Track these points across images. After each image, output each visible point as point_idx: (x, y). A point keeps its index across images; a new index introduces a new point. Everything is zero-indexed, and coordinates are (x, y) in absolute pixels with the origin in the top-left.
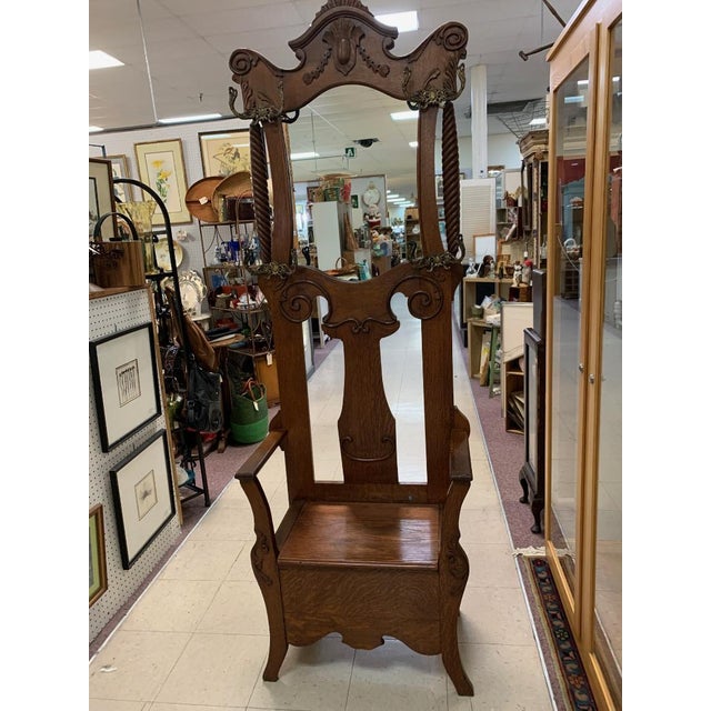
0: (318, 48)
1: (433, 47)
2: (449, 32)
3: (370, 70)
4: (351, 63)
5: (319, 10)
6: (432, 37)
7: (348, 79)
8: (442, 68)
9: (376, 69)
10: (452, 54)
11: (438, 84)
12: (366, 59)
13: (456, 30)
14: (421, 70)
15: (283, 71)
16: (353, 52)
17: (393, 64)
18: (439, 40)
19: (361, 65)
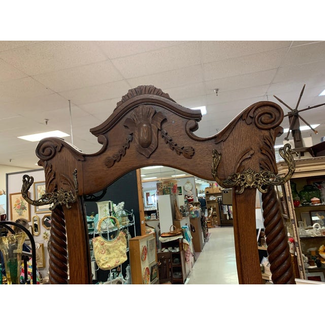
0: (120, 133)
1: (242, 127)
2: (260, 111)
3: (174, 153)
4: (153, 146)
5: (120, 99)
6: (241, 117)
7: (150, 161)
8: (255, 148)
9: (181, 151)
10: (266, 133)
11: (253, 164)
12: (169, 142)
13: (267, 109)
14: (231, 151)
15: (84, 156)
16: (155, 135)
17: (198, 146)
18: (249, 120)
19: (164, 147)
